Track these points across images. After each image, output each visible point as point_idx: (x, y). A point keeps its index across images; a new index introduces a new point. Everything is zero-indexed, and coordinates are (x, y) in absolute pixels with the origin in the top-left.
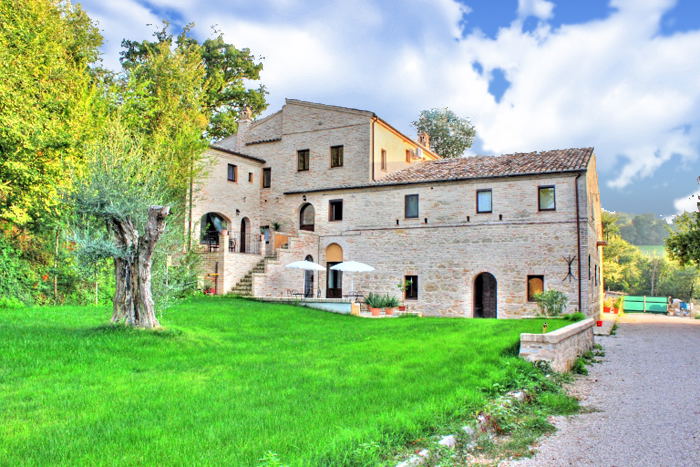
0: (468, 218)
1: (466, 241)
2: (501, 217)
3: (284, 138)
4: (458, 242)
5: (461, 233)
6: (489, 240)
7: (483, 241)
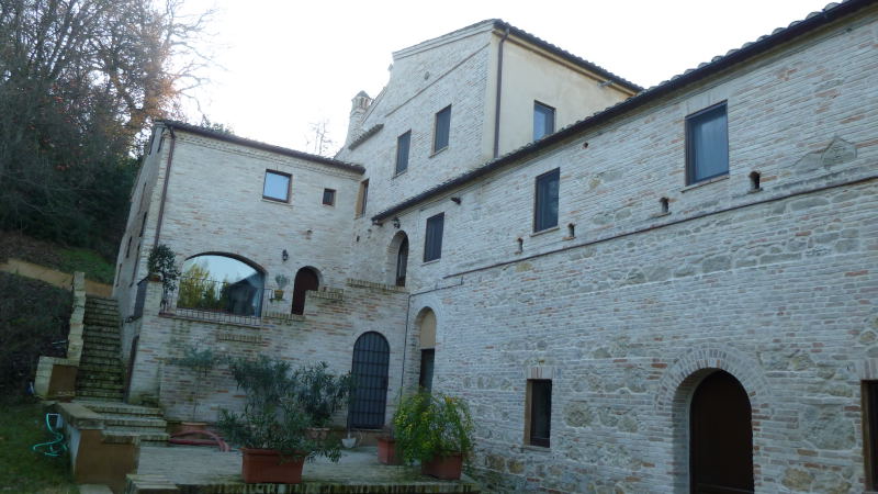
0: (665, 202)
1: (660, 273)
2: (756, 178)
3: (387, 122)
4: (640, 276)
5: (647, 252)
6: (723, 263)
7: (708, 266)
